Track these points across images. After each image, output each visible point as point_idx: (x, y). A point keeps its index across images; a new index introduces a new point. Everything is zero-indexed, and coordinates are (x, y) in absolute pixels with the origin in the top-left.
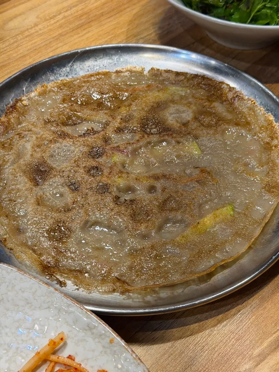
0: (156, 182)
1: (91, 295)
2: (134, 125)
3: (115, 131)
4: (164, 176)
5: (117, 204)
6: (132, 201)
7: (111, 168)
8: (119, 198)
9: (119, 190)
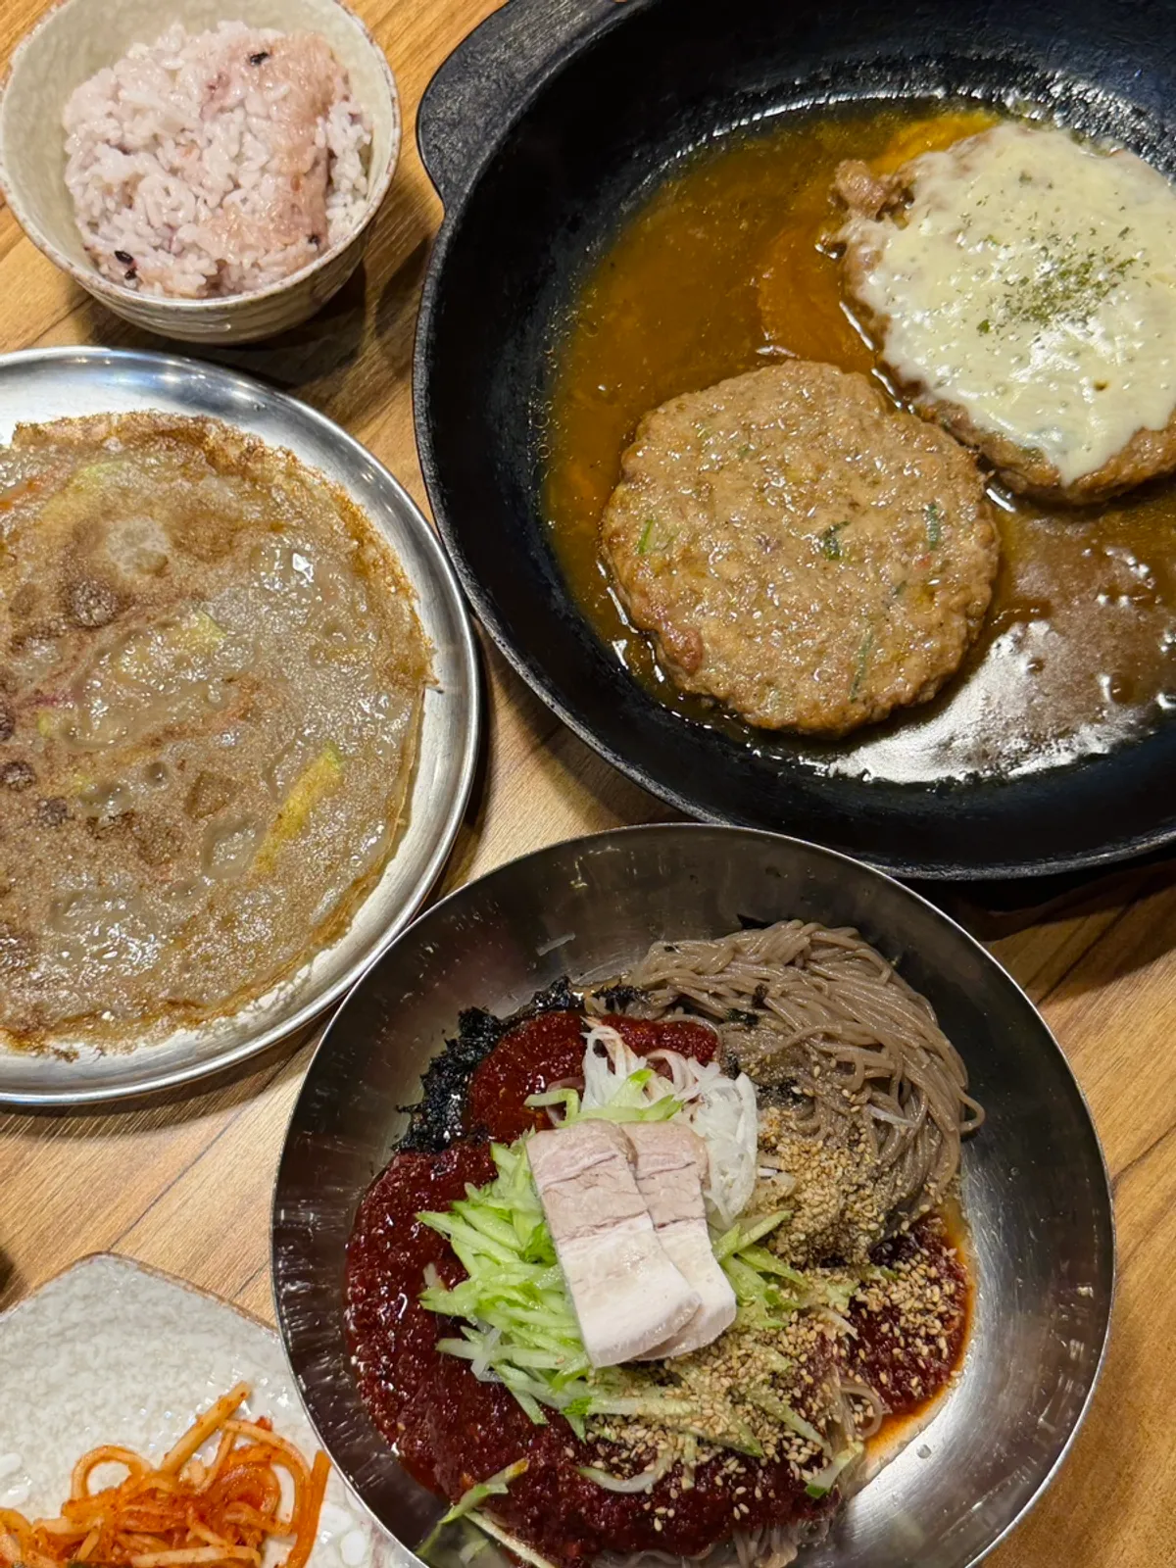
0: (157, 753)
1: (134, 1054)
2: (48, 613)
3: (12, 649)
4: (170, 733)
5: (98, 838)
6: (128, 817)
7: (47, 756)
8: (96, 819)
9: (88, 800)
